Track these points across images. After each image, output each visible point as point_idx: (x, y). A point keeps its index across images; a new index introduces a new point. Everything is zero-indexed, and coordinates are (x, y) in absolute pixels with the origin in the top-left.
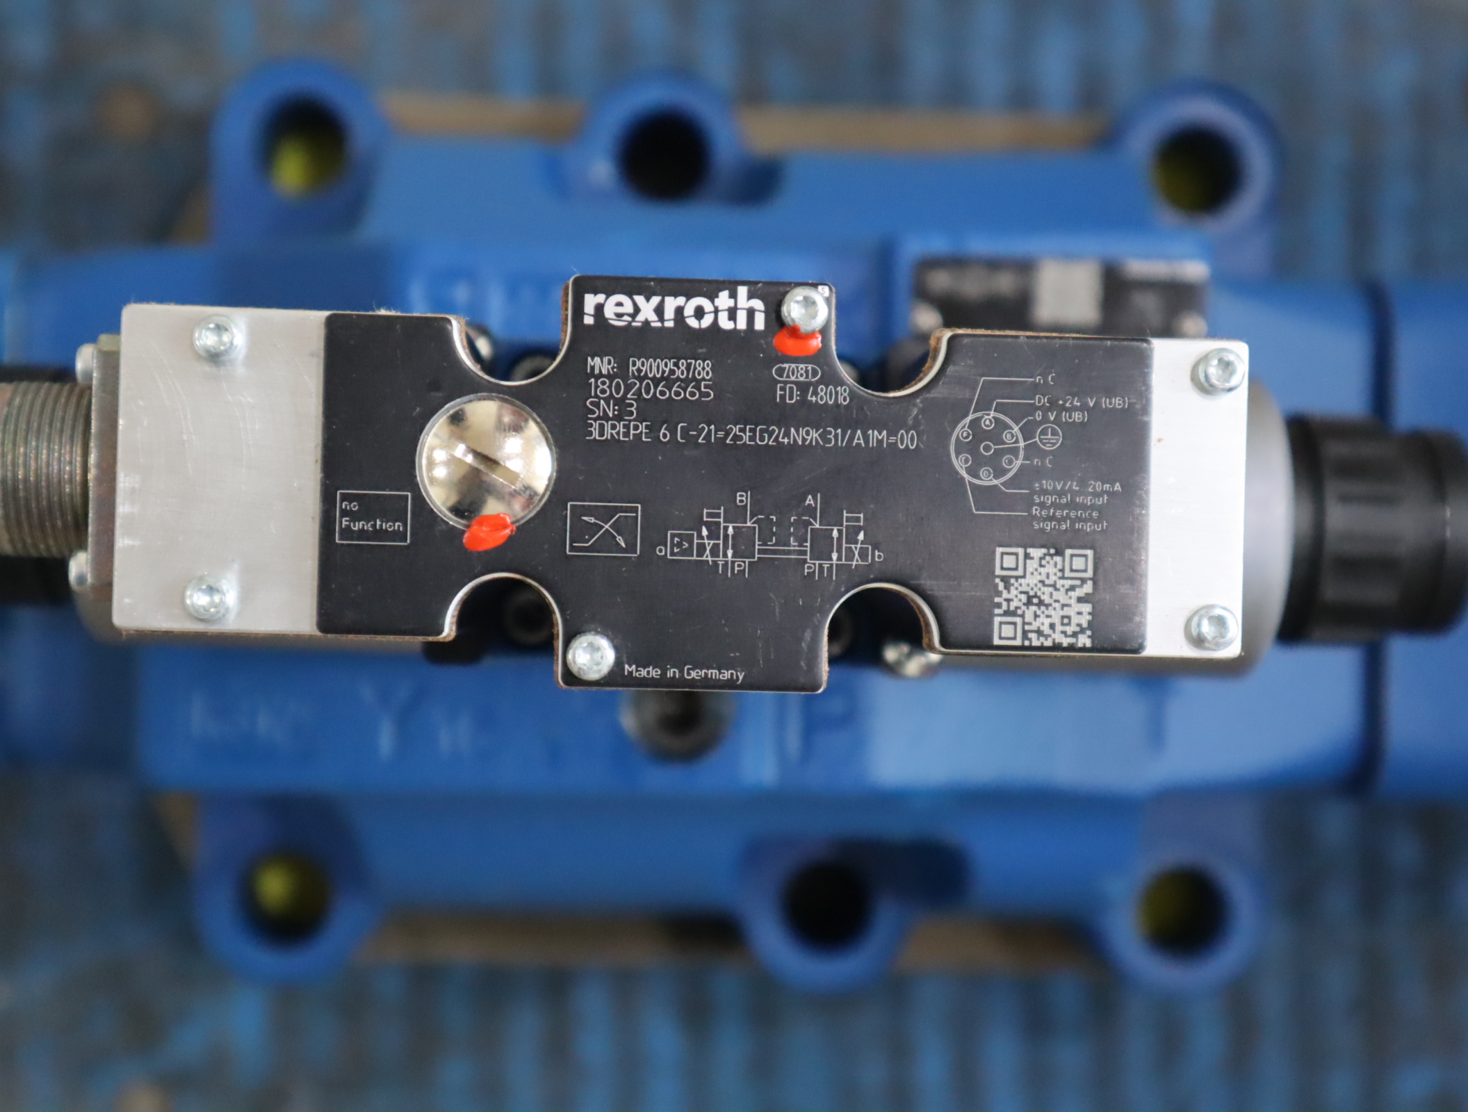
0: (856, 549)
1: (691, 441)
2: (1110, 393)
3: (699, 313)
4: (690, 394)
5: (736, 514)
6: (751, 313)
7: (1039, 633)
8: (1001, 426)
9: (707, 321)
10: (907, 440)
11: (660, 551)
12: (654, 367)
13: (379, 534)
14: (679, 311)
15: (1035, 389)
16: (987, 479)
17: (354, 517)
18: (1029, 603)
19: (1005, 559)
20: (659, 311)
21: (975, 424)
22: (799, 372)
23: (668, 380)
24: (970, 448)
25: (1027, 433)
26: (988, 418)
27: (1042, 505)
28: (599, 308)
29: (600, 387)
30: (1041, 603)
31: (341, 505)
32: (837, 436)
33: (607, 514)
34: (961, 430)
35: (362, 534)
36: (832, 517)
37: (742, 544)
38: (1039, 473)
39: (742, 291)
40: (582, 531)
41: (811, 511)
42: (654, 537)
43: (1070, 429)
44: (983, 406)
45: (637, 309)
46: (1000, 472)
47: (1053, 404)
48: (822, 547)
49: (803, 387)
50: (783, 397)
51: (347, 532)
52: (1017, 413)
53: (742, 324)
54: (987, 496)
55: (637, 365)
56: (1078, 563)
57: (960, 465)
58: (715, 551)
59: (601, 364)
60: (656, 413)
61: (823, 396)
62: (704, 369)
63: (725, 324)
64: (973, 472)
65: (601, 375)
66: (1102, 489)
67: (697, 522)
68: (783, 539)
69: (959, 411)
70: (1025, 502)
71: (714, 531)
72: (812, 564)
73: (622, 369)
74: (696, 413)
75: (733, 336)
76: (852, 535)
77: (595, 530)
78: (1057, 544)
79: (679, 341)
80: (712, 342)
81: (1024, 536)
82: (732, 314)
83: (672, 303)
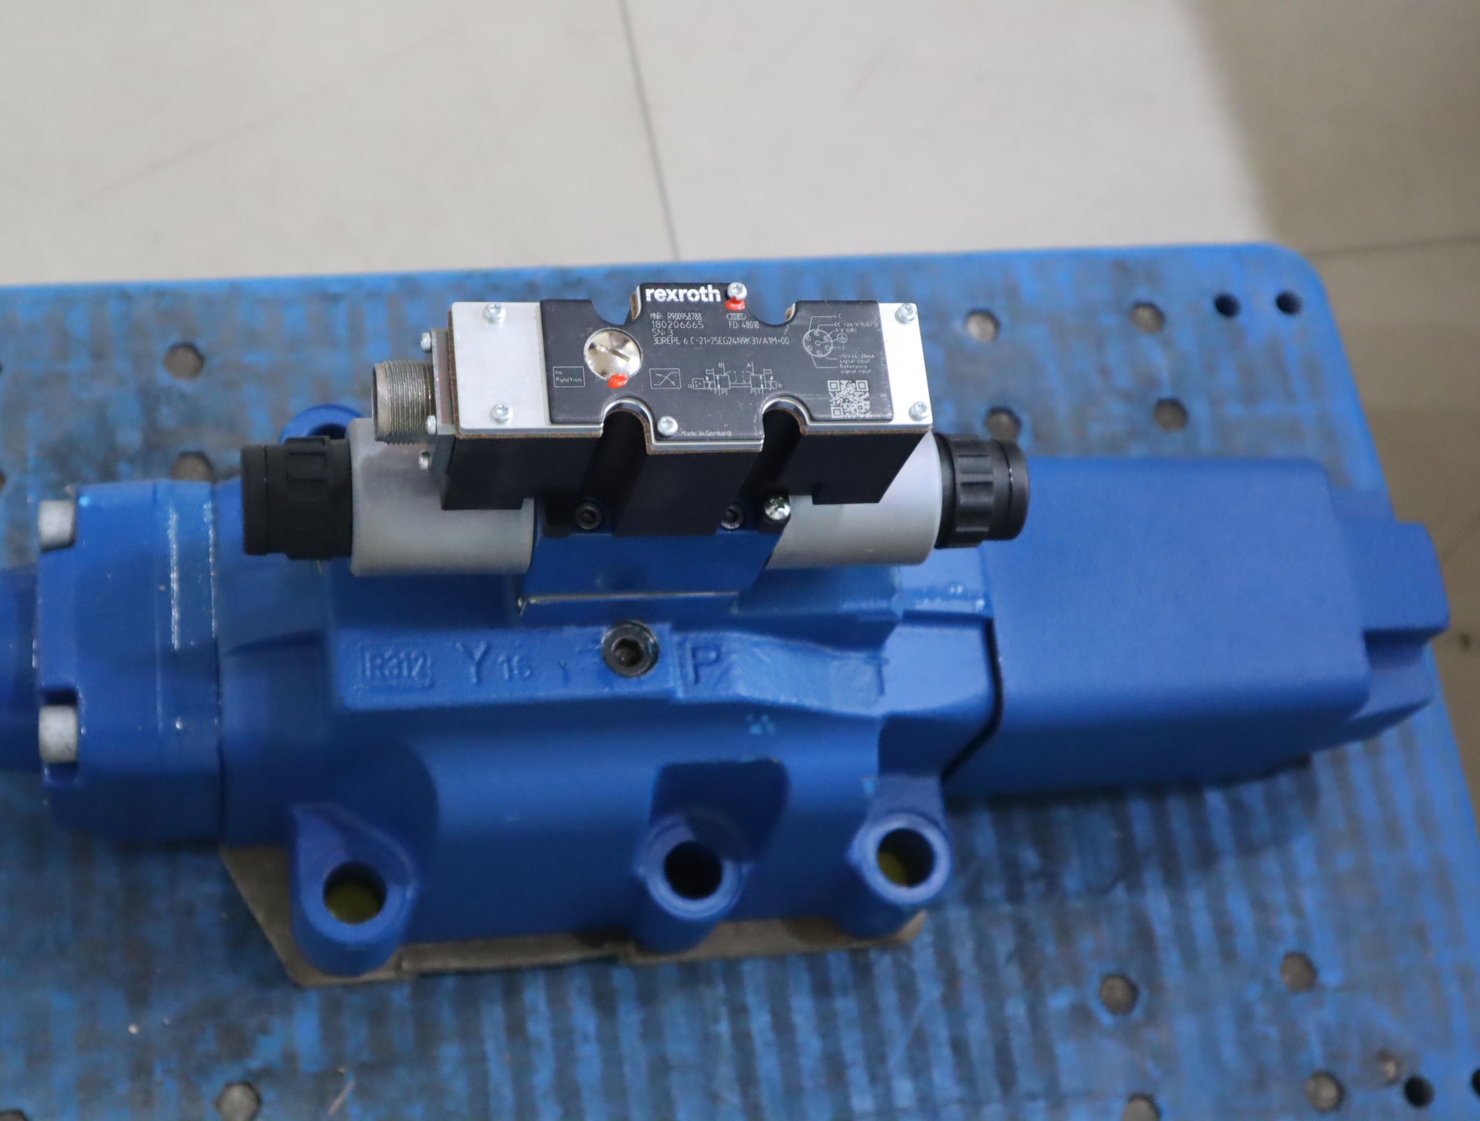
0: (771, 383)
1: (697, 344)
2: (865, 321)
3: (693, 296)
4: (694, 326)
5: (718, 371)
6: (715, 296)
7: (850, 412)
8: (822, 334)
9: (697, 299)
10: (785, 341)
11: (690, 387)
12: (678, 316)
13: (572, 383)
14: (685, 296)
15: (833, 321)
16: (820, 355)
17: (561, 377)
18: (844, 401)
19: (832, 385)
20: (677, 295)
21: (811, 334)
22: (737, 316)
23: (684, 321)
24: (811, 343)
25: (833, 337)
26: (817, 332)
27: (844, 364)
28: (652, 296)
29: (658, 325)
30: (849, 401)
31: (554, 373)
32: (756, 340)
33: (665, 373)
34: (806, 336)
35: (565, 384)
36: (759, 371)
37: (723, 383)
38: (842, 352)
39: (710, 287)
40: (656, 380)
41: (750, 369)
42: (687, 381)
43: (850, 336)
44: (814, 327)
45: (668, 295)
46: (824, 352)
47: (842, 326)
48: (756, 383)
49: (740, 322)
50: (732, 326)
51: (558, 383)
52: (828, 330)
53: (711, 299)
54: (821, 361)
55: (670, 316)
56: (862, 386)
57: (808, 349)
58: (712, 386)
59: (656, 316)
60: (679, 333)
61: (748, 326)
62: (698, 316)
63: (705, 299)
64: (814, 352)
65: (656, 320)
66: (867, 357)
67: (704, 375)
68: (740, 381)
69: (805, 329)
70: (837, 363)
71: (711, 378)
72: (753, 390)
73: (665, 318)
74: (698, 333)
75: (708, 304)
76: (768, 377)
77: (662, 379)
78: (852, 379)
79: (686, 306)
80: (700, 306)
81: (838, 376)
82: (707, 295)
83: (682, 292)
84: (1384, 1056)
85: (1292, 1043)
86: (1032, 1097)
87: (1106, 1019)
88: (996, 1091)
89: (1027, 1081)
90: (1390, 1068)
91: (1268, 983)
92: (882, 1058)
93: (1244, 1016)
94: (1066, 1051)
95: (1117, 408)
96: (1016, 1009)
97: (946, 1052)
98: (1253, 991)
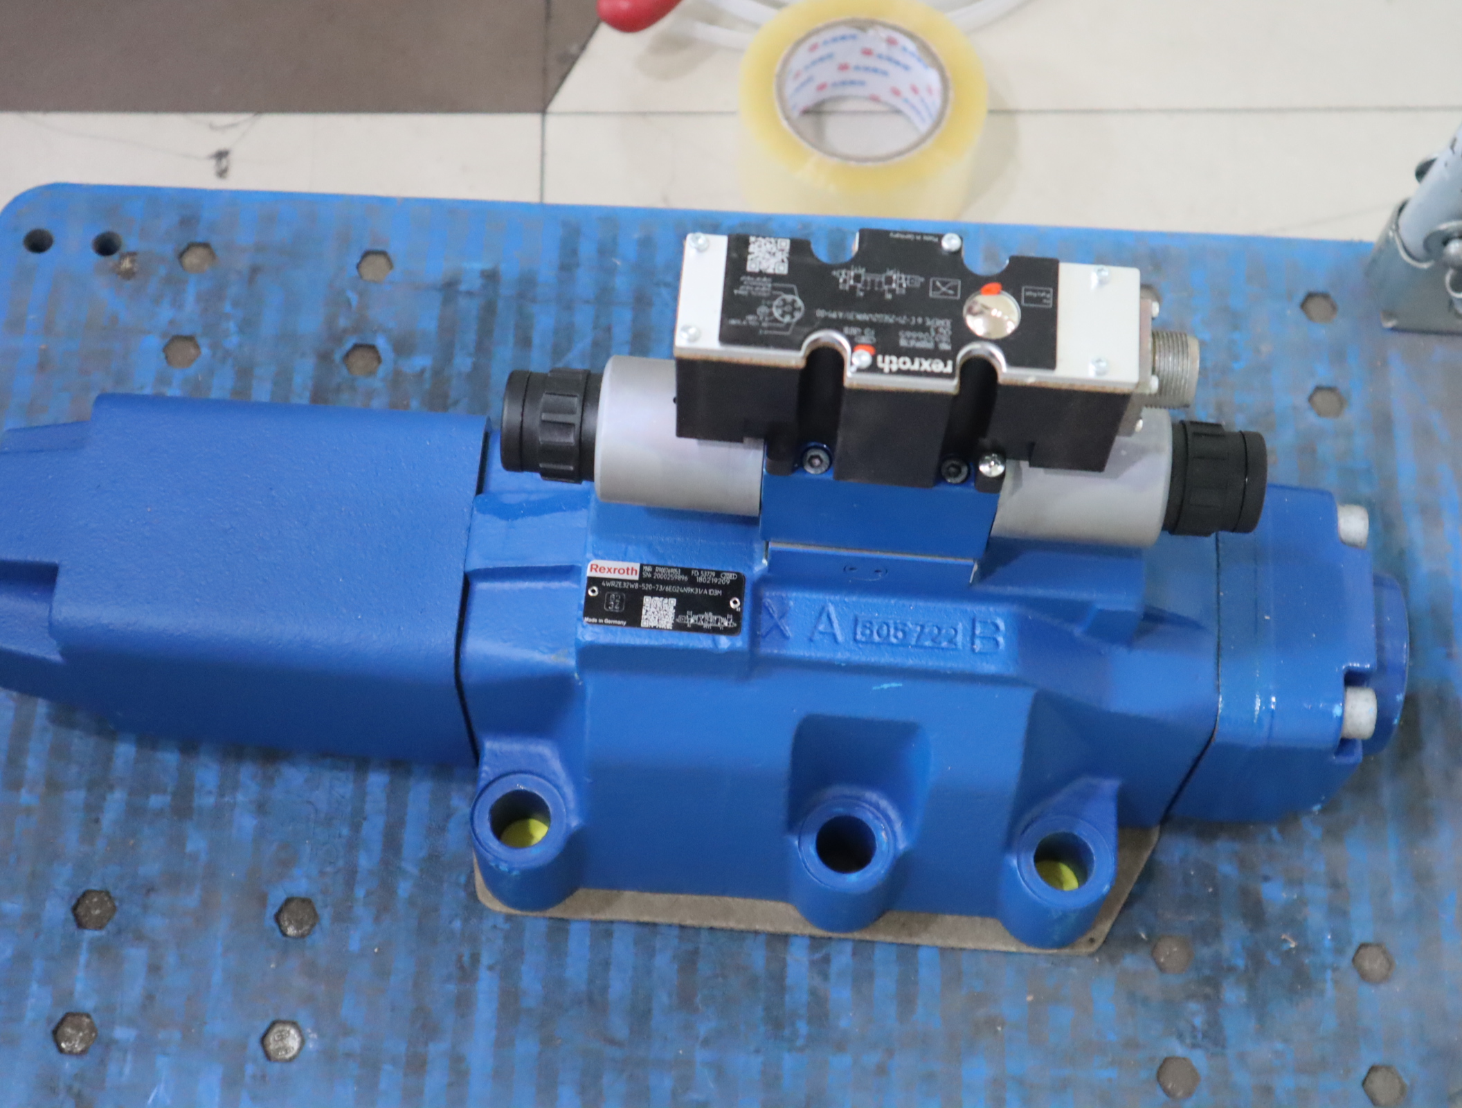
0: (843, 275)
1: (909, 317)
2: (737, 327)
3: (904, 363)
4: (909, 334)
5: (892, 291)
6: (883, 361)
7: (771, 243)
8: (783, 316)
9: (902, 359)
10: (821, 313)
11: (922, 280)
12: (926, 345)
13: (1034, 291)
14: (913, 362)
15: (769, 328)
16: (789, 298)
17: (1043, 298)
18: (774, 254)
19: (783, 269)
20: (921, 365)
21: (793, 317)
22: (864, 340)
23: (918, 339)
24: (794, 309)
25: (771, 314)
26: (787, 319)
27: (767, 287)
28: (946, 365)
29: (944, 338)
30: (770, 253)
31: (1051, 302)
32: (850, 316)
33: (944, 293)
34: (798, 315)
35: (1041, 291)
36: (853, 288)
37: (889, 281)
38: (768, 299)
39: (887, 370)
40: (955, 288)
41: (861, 290)
42: (925, 286)
43: (754, 313)
44: (788, 325)
45: (930, 365)
46: (784, 300)
47: (760, 323)
48: (857, 278)
49: (863, 334)
50: (871, 331)
51: (1047, 292)
52: (776, 320)
53: (887, 358)
54: (791, 292)
55: (930, 346)
56: (753, 266)
57: (800, 303)
58: (901, 278)
59: (945, 346)
60: (924, 328)
61: (854, 331)
62: (903, 343)
63: (894, 358)
64: (794, 302)
65: (945, 343)
66: (741, 291)
67: (907, 289)
68: (873, 282)
69: (799, 323)
70: (774, 288)
71: (901, 285)
72: (862, 271)
73: (936, 344)
74: (907, 327)
75: (890, 354)
76: (845, 281)
77: (950, 288)
78: (761, 274)
79: (913, 353)
80: (899, 353)
81: (775, 278)
82: (891, 362)
83: (916, 367)
84: (129, 274)
85: (213, 297)
86: (469, 294)
87: (381, 343)
88: (501, 305)
89: (470, 308)
90: (127, 264)
91: (214, 346)
92: (595, 344)
93: (248, 326)
94: (428, 323)
95: (155, 924)
96: (463, 362)
97: (536, 340)
98: (233, 341)
